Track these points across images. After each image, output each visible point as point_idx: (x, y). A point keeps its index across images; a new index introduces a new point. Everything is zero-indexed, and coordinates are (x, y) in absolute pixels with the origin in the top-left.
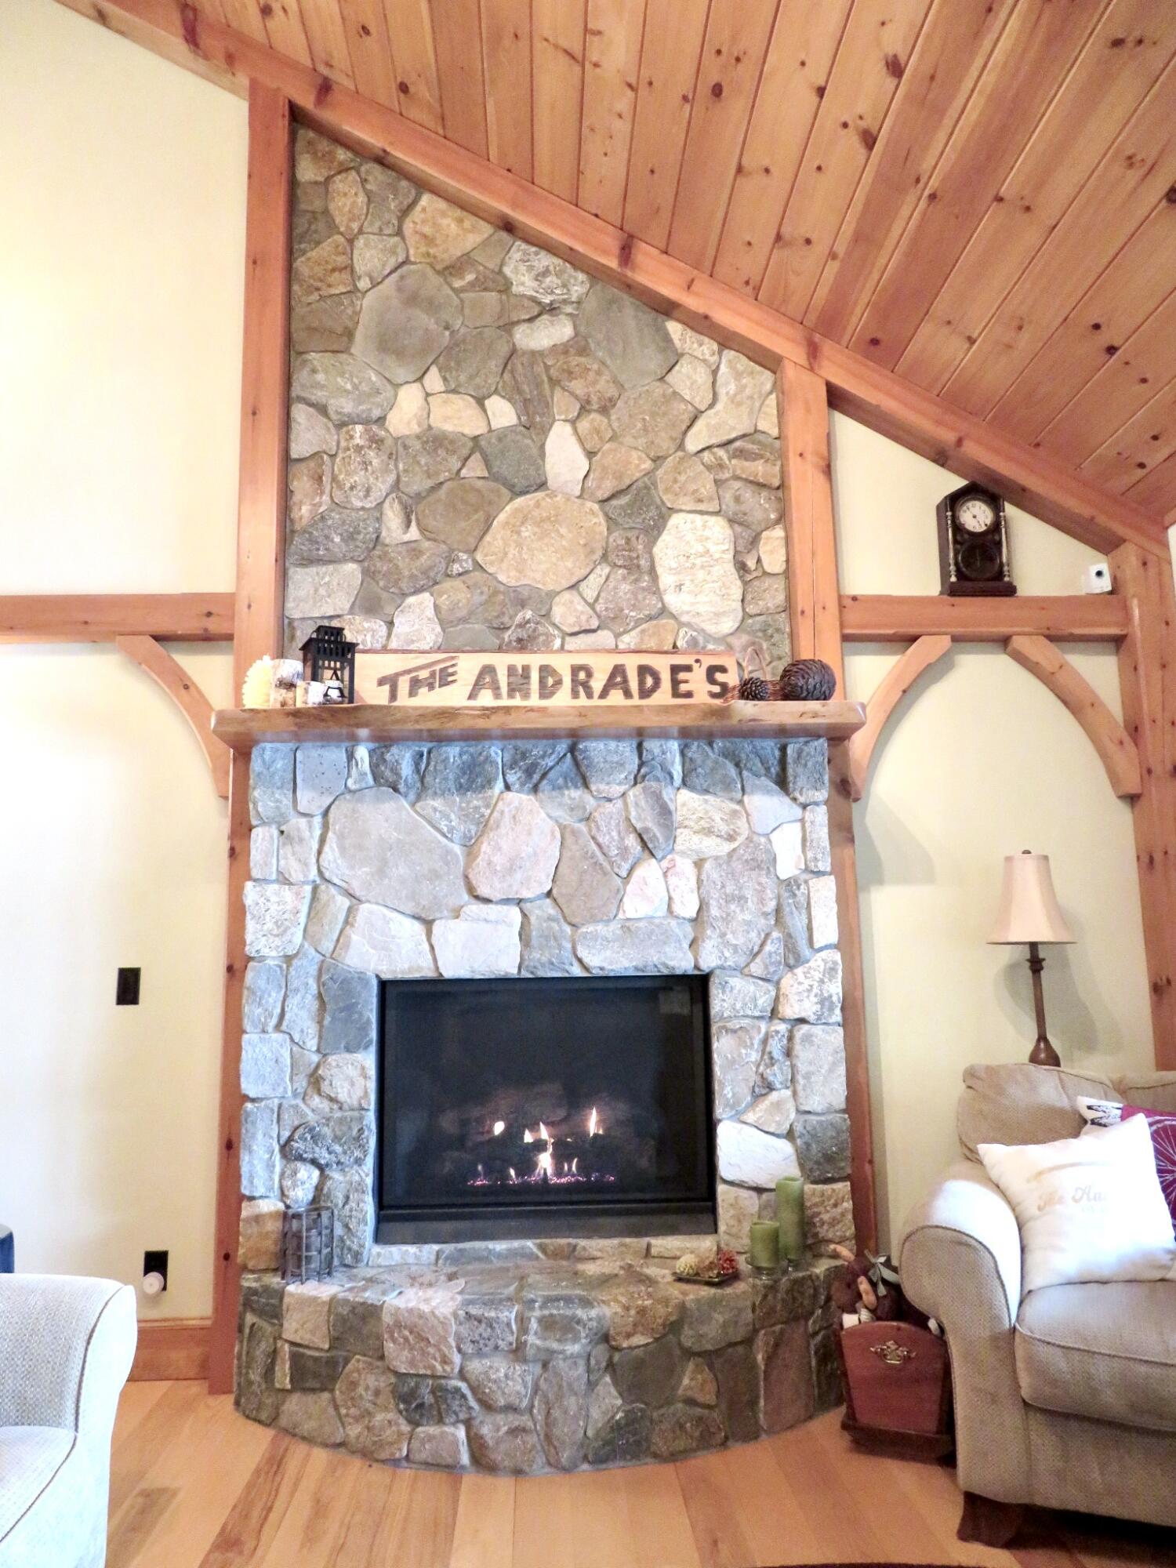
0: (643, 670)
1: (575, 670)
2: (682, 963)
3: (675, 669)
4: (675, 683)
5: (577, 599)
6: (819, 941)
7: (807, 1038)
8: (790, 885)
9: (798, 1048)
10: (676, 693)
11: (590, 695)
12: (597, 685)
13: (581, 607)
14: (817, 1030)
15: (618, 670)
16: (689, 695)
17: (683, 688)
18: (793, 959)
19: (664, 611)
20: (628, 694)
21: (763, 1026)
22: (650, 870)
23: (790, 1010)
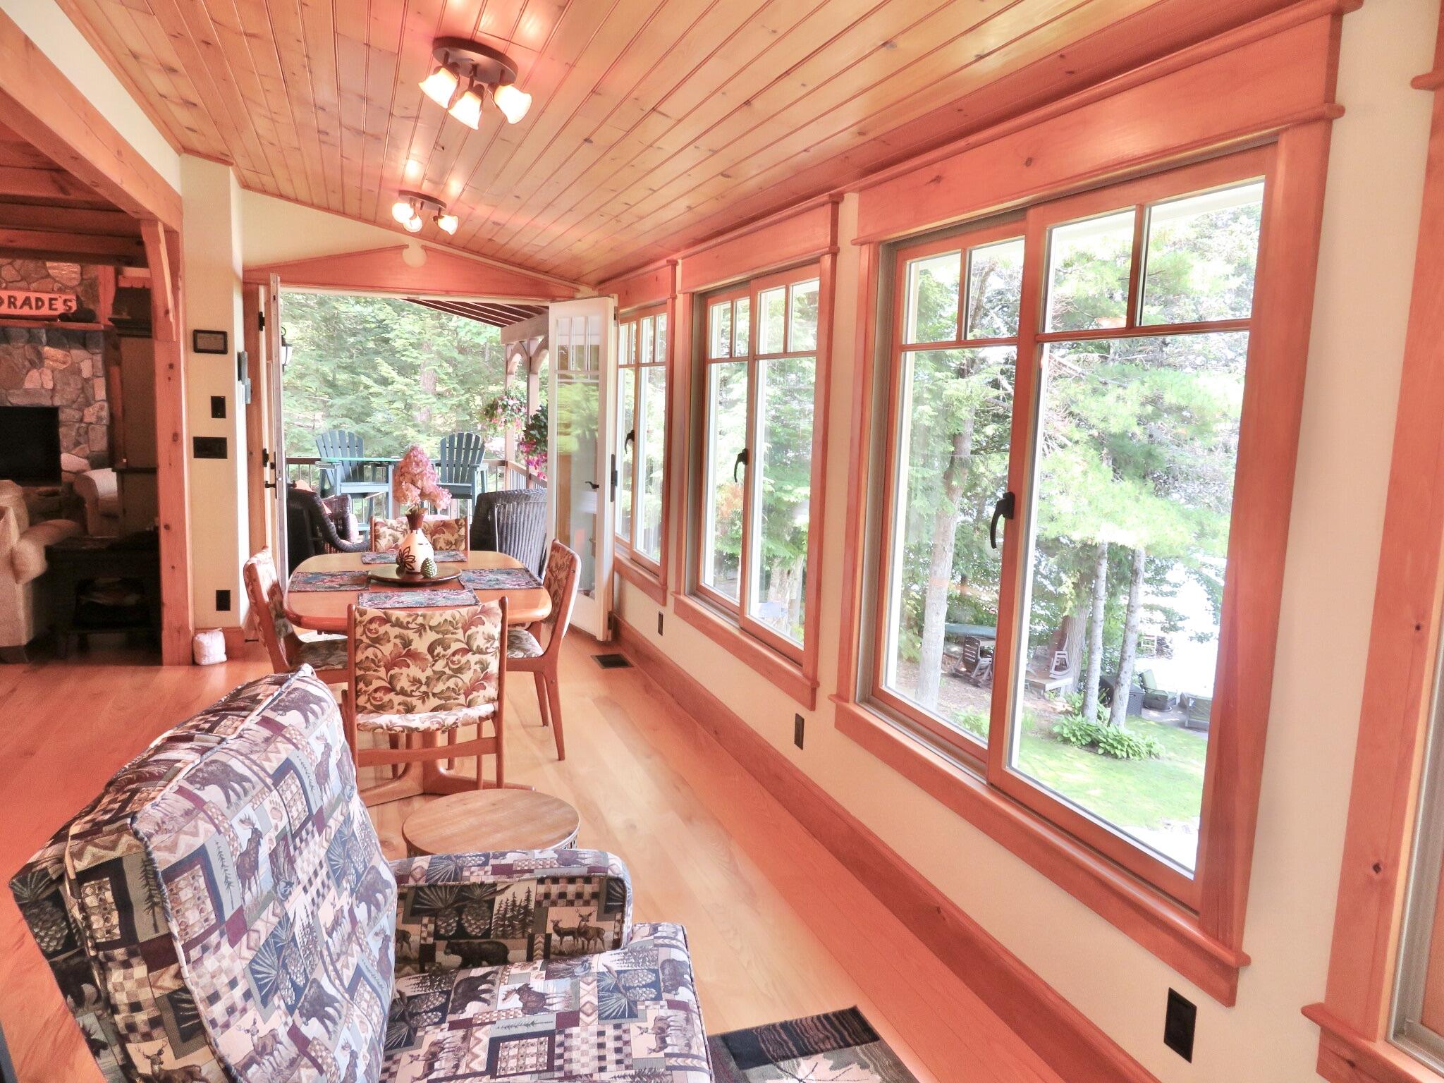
0: (38, 299)
1: (10, 297)
2: (46, 402)
3: (51, 299)
4: (51, 305)
5: (11, 268)
6: (98, 398)
7: (93, 429)
8: (86, 380)
9: (90, 432)
10: (51, 308)
11: (15, 307)
12: (19, 303)
13: (14, 272)
14: (97, 427)
15: (28, 299)
16: (56, 309)
17: (54, 307)
18: (88, 404)
19: (48, 276)
20: (31, 308)
21: (77, 425)
22: (34, 373)
23: (87, 420)
